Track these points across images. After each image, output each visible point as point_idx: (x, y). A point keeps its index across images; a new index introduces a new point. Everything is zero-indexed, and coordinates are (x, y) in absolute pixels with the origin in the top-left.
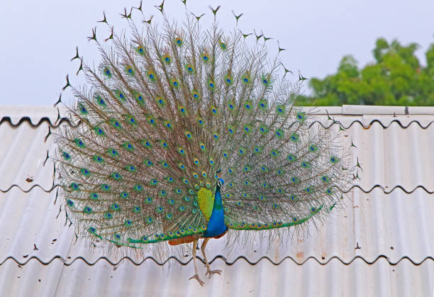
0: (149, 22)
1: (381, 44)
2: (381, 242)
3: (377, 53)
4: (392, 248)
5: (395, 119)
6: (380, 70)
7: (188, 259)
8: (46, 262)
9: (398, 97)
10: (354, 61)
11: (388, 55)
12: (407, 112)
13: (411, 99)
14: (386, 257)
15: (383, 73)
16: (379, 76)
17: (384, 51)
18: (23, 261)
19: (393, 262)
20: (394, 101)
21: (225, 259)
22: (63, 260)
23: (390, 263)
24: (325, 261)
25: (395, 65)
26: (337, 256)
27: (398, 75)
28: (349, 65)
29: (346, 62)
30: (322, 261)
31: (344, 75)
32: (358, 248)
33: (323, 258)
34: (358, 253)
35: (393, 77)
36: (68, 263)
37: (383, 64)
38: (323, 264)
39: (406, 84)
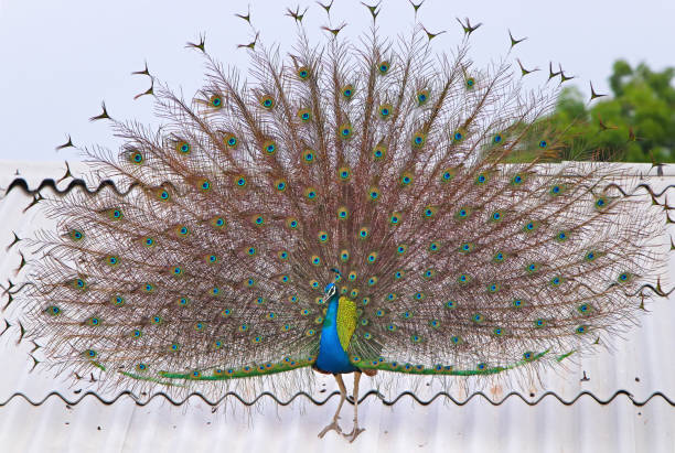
0: (336, 32)
1: (622, 69)
2: (621, 370)
3: (615, 83)
4: (637, 380)
5: (642, 182)
6: (618, 108)
7: (325, 395)
8: (108, 400)
9: (646, 148)
10: (579, 94)
11: (632, 85)
12: (660, 173)
13: (666, 152)
14: (627, 394)
15: (624, 112)
16: (618, 118)
17: (626, 80)
18: (73, 398)
19: (639, 401)
20: (641, 156)
21: (381, 397)
22: (135, 398)
23: (635, 403)
24: (534, 399)
25: (641, 101)
26: (553, 391)
27: (648, 116)
28: (571, 100)
29: (567, 97)
30: (530, 400)
31: (563, 115)
32: (585, 379)
33: (532, 395)
34: (585, 386)
35: (640, 119)
36: (141, 402)
37: (624, 98)
38: (532, 404)
39: (660, 129)
